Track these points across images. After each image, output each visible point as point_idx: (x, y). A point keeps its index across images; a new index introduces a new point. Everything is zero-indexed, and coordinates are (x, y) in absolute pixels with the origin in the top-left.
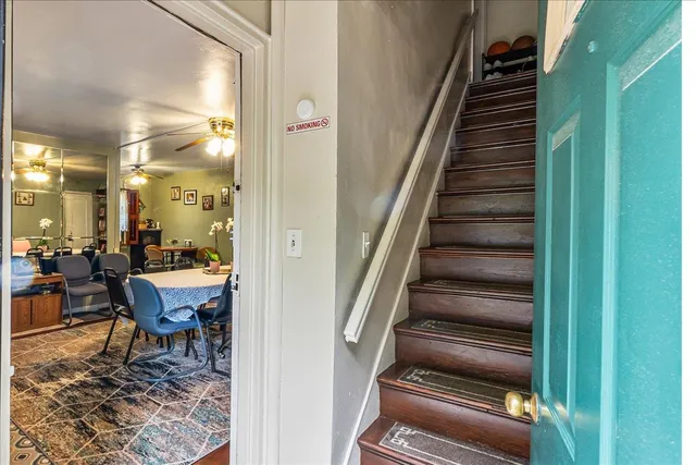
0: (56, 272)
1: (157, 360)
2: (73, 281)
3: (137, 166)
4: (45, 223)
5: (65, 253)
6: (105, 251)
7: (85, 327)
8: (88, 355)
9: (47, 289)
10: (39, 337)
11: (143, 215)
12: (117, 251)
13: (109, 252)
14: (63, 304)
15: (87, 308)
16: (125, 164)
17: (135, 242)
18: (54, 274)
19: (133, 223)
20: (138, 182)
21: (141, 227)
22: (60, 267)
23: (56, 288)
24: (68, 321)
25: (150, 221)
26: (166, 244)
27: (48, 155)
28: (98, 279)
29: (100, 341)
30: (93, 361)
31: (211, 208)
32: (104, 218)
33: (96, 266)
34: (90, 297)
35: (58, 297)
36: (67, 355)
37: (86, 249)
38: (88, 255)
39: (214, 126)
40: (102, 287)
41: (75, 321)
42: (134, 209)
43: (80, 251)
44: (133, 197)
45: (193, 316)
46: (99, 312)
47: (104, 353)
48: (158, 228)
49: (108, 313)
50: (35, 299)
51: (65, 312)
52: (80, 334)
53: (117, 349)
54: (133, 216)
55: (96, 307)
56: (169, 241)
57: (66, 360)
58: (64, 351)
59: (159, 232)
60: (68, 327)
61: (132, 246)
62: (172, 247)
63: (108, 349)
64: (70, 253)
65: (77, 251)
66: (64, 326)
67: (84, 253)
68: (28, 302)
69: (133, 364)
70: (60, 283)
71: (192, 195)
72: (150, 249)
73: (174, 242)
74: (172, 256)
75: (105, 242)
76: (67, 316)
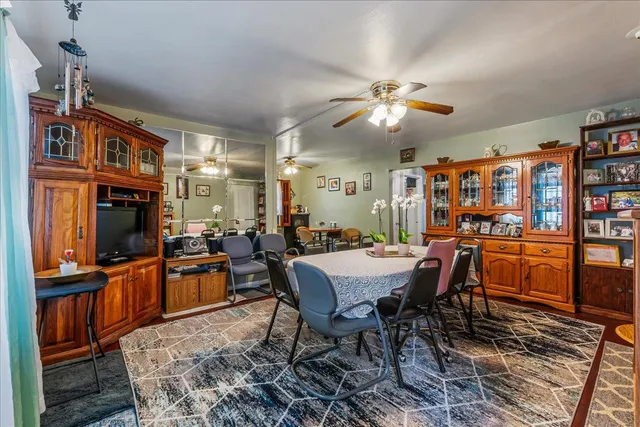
0: (222, 251)
1: (325, 358)
2: (237, 260)
3: (290, 158)
4: (217, 209)
5: (230, 234)
6: (264, 232)
7: (248, 306)
8: (249, 344)
9: (214, 267)
10: (205, 317)
11: (294, 202)
12: (275, 232)
13: (268, 232)
14: (228, 282)
15: (249, 284)
16: (280, 156)
17: (287, 224)
18: (220, 254)
19: (286, 208)
20: (290, 171)
21: (293, 211)
22: (225, 247)
23: (222, 267)
24: (232, 298)
25: (299, 206)
26: (314, 225)
27: (218, 150)
28: (259, 257)
29: (262, 326)
30: (254, 355)
31: (354, 192)
32: (263, 206)
33: (257, 246)
34: (252, 276)
35: (223, 275)
36: (229, 343)
37: (250, 230)
38: (251, 235)
39: (376, 92)
40: (262, 266)
41: (239, 298)
42: (286, 197)
43: (244, 232)
44: (286, 185)
45: (373, 312)
46: (260, 289)
47: (266, 343)
48: (306, 212)
49: (268, 290)
50: (203, 277)
51: (229, 288)
52: (243, 314)
53: (280, 339)
54: (286, 203)
55: (257, 283)
56: (317, 223)
57: (227, 351)
58: (226, 336)
59: (308, 215)
60: (232, 305)
61: (286, 228)
62: (320, 229)
63: (271, 338)
64: (236, 234)
65: (241, 232)
66: (228, 303)
67: (247, 234)
68: (196, 281)
69: (299, 363)
70: (225, 262)
71: (336, 183)
72: (300, 230)
73: (322, 224)
74: (320, 236)
75: (264, 225)
76: (231, 293)
